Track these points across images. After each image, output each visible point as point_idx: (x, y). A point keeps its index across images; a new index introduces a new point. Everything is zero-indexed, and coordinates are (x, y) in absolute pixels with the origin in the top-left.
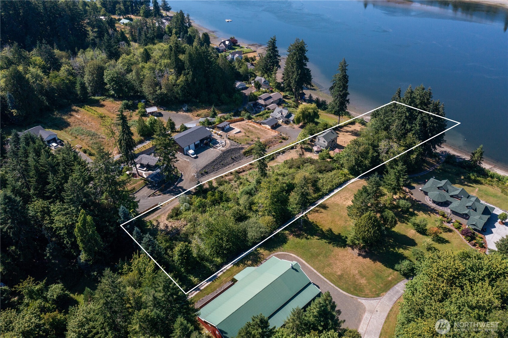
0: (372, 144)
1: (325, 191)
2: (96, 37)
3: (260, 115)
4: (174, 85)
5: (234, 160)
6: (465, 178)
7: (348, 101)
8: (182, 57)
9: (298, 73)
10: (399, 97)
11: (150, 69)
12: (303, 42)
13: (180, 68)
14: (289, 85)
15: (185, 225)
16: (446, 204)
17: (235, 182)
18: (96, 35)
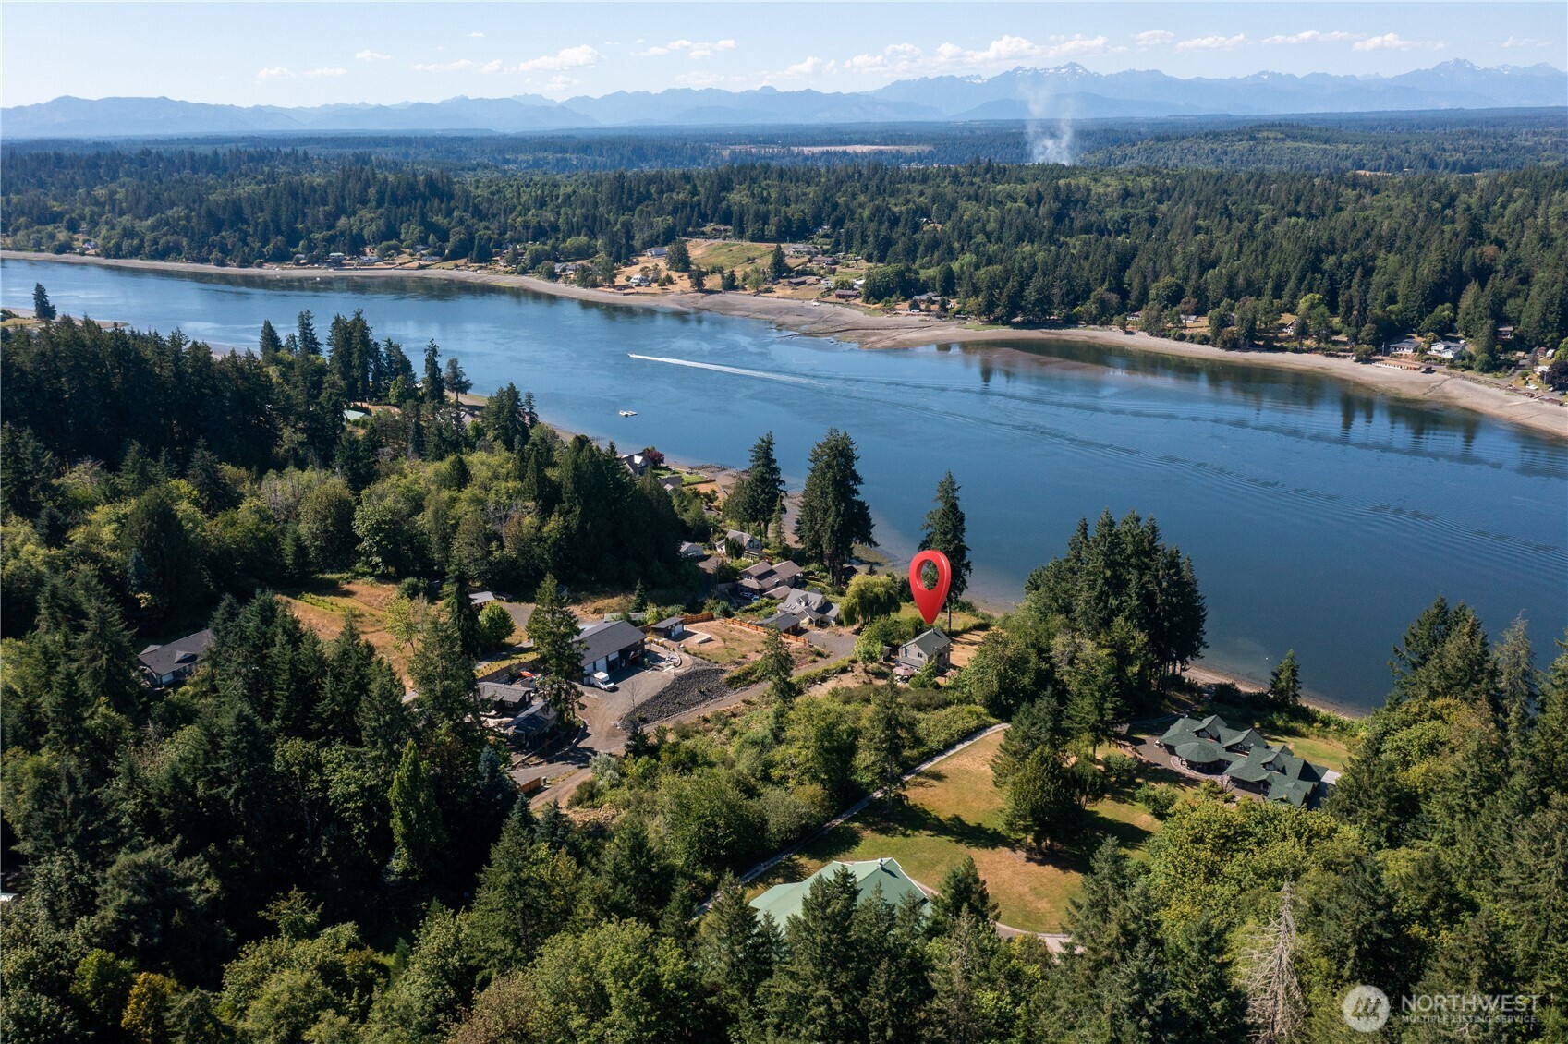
0: (1033, 646)
1: (934, 745)
2: (302, 444)
3: (752, 610)
4: (532, 540)
5: (706, 696)
6: (1262, 726)
7: (967, 566)
8: (552, 474)
9: (838, 510)
10: (1086, 538)
11: (473, 501)
12: (846, 437)
13: (548, 498)
14: (816, 543)
15: (614, 817)
16: (1217, 767)
17: (720, 732)
18: (301, 437)
